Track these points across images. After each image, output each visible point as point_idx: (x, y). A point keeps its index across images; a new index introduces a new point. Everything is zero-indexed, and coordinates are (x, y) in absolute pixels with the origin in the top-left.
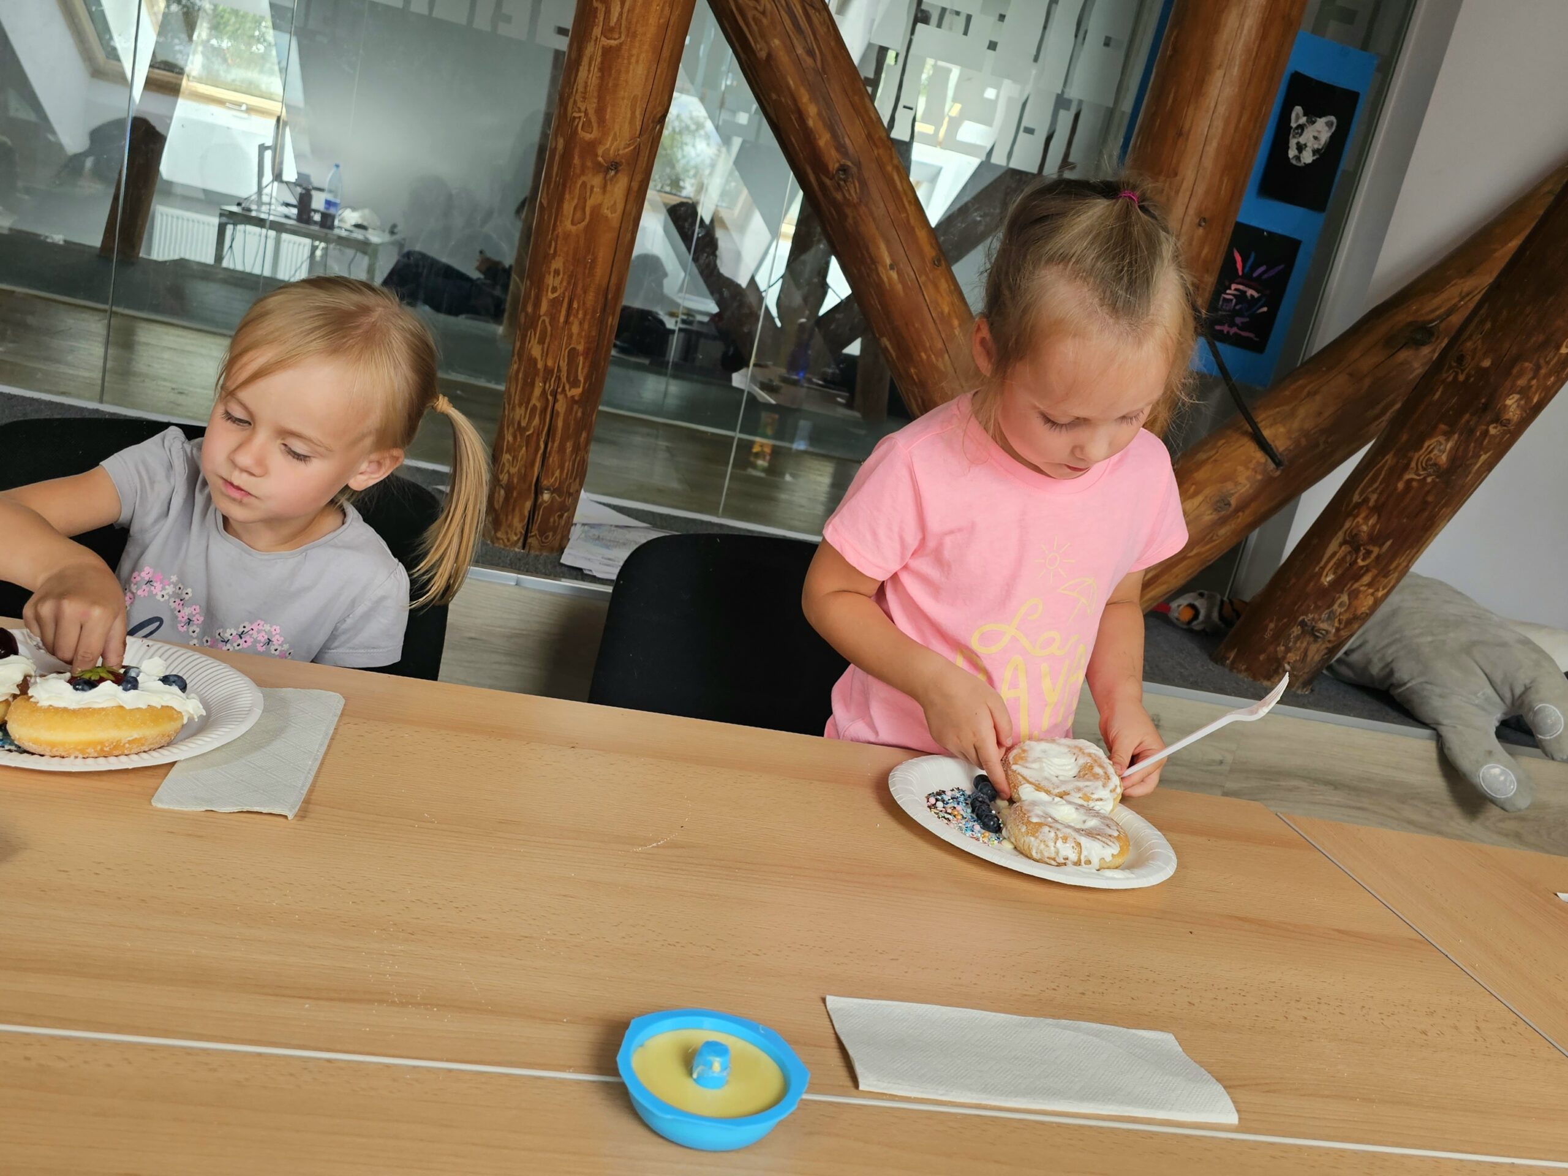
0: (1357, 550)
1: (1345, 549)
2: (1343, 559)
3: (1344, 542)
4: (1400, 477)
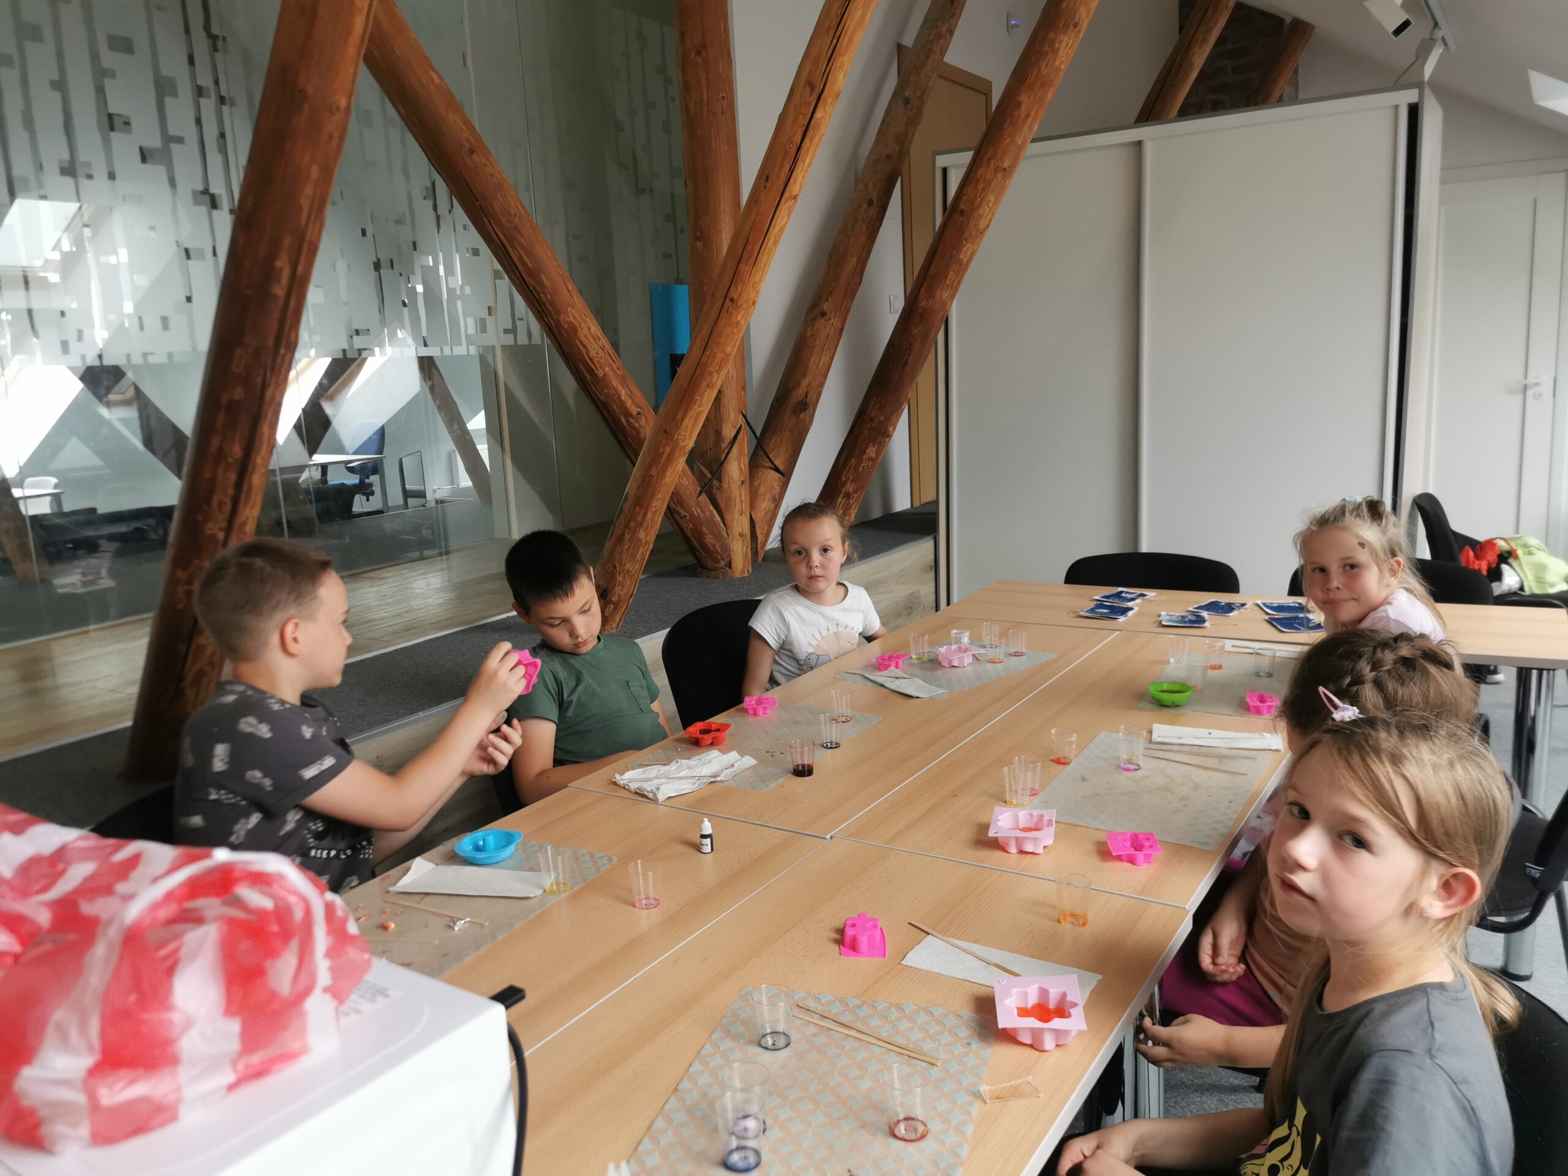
0: (849, 499)
1: (845, 499)
2: (845, 503)
3: (844, 496)
4: (860, 466)
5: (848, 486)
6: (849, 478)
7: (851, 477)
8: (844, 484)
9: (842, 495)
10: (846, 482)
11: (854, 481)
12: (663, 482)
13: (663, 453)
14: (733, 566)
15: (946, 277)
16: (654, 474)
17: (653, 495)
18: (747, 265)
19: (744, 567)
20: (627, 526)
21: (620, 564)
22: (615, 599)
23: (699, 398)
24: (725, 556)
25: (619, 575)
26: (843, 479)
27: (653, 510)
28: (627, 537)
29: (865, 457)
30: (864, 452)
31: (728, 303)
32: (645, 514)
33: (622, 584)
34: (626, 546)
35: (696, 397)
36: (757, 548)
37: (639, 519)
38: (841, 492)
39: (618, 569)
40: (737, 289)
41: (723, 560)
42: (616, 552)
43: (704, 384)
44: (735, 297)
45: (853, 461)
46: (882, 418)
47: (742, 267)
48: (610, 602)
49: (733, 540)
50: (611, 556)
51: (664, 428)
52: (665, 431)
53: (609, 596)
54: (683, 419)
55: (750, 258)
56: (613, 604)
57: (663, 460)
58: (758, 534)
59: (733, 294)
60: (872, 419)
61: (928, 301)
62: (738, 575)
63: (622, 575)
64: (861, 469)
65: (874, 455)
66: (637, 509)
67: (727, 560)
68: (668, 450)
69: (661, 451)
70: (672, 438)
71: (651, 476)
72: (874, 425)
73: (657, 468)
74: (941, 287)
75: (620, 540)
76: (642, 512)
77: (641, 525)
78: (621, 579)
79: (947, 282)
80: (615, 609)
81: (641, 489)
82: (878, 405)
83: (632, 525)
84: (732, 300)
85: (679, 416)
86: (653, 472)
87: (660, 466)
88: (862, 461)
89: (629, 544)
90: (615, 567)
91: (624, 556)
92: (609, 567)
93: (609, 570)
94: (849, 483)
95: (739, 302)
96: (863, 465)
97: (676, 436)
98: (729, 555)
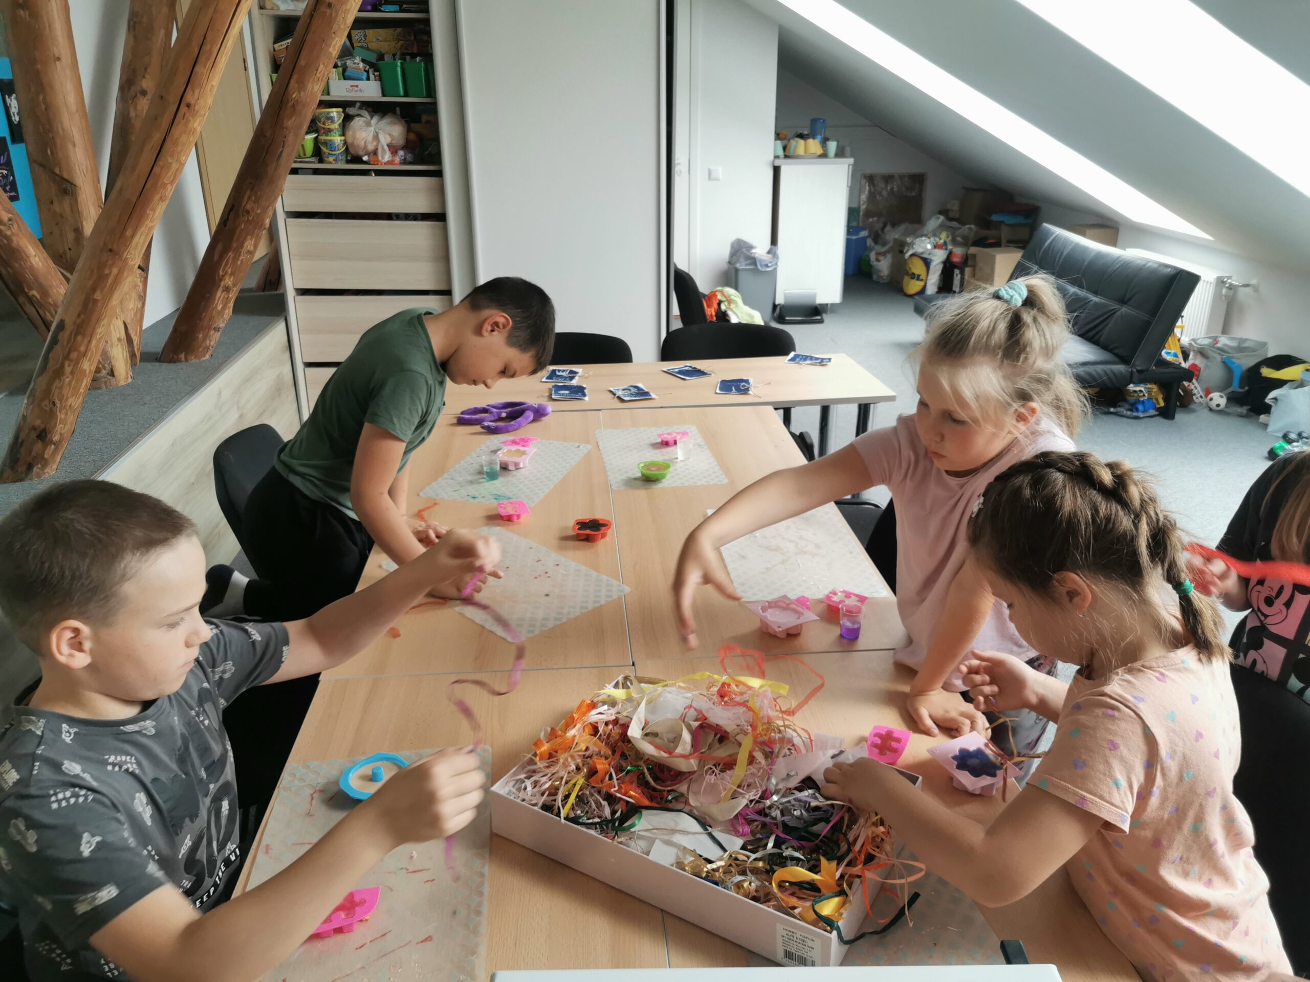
4: (237, 260)
5: (227, 280)
6: (226, 272)
7: (229, 271)
8: (221, 280)
9: (221, 289)
10: (223, 276)
11: (233, 274)
12: (109, 306)
13: (108, 275)
14: (116, 373)
15: (317, 70)
16: (99, 298)
17: (98, 321)
18: (205, 67)
19: (127, 373)
20: (67, 357)
21: (61, 401)
22: (56, 438)
23: (152, 213)
24: (106, 365)
25: (60, 412)
26: (221, 273)
27: (98, 337)
28: (68, 369)
29: (244, 250)
30: (242, 246)
31: (183, 109)
32: (90, 341)
33: (64, 422)
34: (67, 380)
35: (148, 212)
36: (134, 351)
37: (82, 349)
38: (219, 286)
39: (58, 405)
40: (194, 92)
41: (105, 369)
42: (54, 388)
43: (157, 197)
44: (193, 102)
45: (231, 254)
46: (259, 211)
47: (196, 69)
48: (51, 442)
49: (112, 346)
50: (47, 393)
51: (110, 247)
52: (111, 250)
53: (49, 436)
54: (133, 236)
55: (208, 59)
56: (54, 444)
57: (110, 281)
58: (132, 336)
59: (189, 98)
60: (248, 212)
61: (299, 92)
62: (122, 383)
63: (64, 411)
64: (239, 263)
65: (252, 248)
66: (79, 338)
67: (108, 368)
68: (115, 271)
69: (107, 272)
70: (120, 257)
71: (95, 301)
72: (251, 218)
73: (102, 291)
74: (312, 79)
75: (59, 373)
76: (86, 342)
77: (85, 354)
78: (63, 416)
79: (318, 75)
80: (56, 449)
81: (82, 316)
82: (253, 198)
83: (74, 355)
84: (188, 105)
85: (128, 233)
86: (98, 295)
87: (106, 289)
88: (240, 255)
89: (70, 376)
90: (54, 404)
91: (65, 392)
92: (46, 405)
93: (48, 409)
94: (227, 278)
95: (197, 108)
96: (241, 258)
97: (125, 255)
98: (110, 362)
